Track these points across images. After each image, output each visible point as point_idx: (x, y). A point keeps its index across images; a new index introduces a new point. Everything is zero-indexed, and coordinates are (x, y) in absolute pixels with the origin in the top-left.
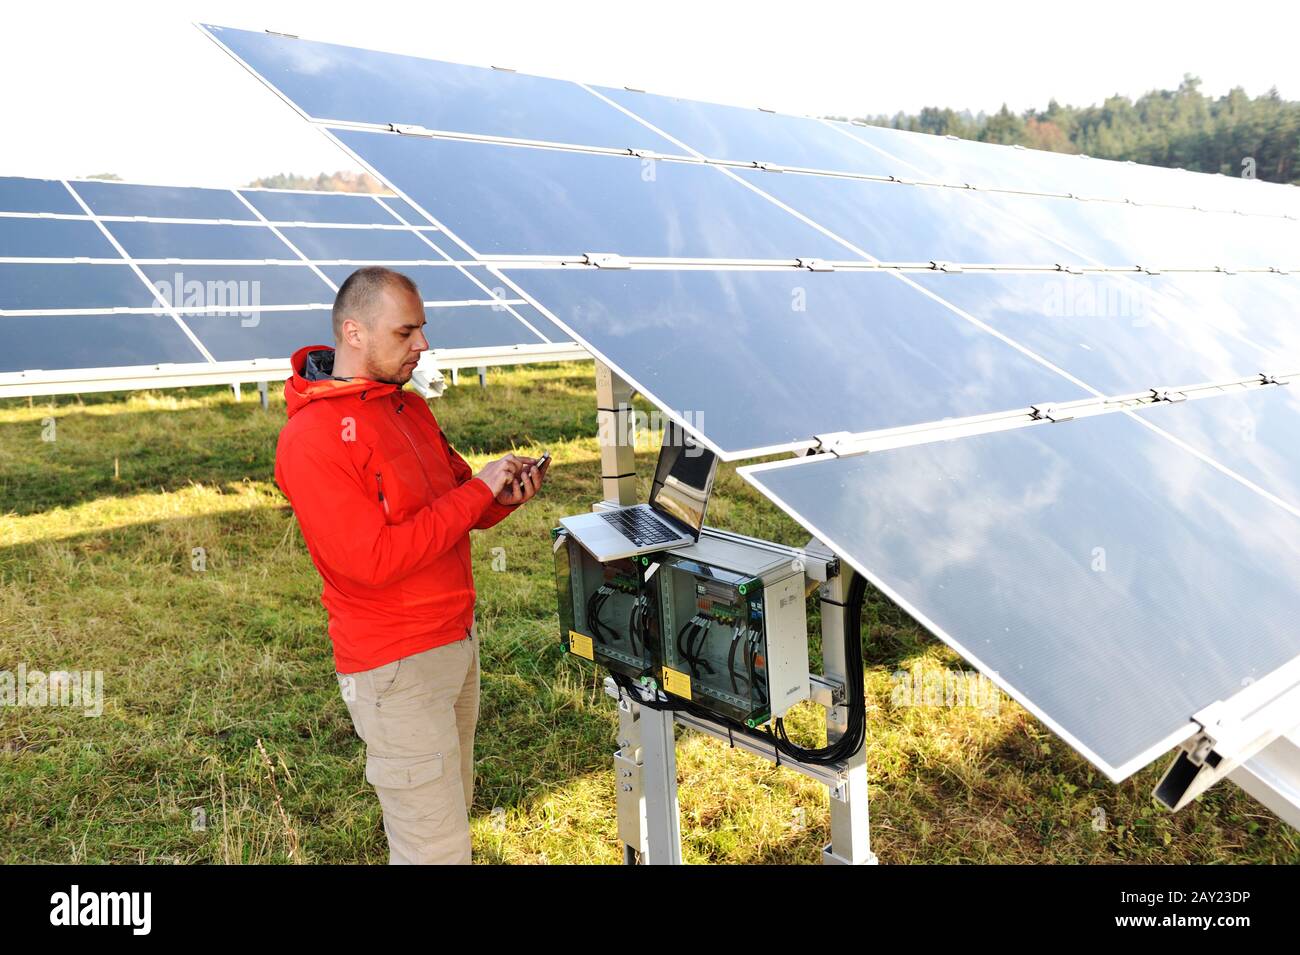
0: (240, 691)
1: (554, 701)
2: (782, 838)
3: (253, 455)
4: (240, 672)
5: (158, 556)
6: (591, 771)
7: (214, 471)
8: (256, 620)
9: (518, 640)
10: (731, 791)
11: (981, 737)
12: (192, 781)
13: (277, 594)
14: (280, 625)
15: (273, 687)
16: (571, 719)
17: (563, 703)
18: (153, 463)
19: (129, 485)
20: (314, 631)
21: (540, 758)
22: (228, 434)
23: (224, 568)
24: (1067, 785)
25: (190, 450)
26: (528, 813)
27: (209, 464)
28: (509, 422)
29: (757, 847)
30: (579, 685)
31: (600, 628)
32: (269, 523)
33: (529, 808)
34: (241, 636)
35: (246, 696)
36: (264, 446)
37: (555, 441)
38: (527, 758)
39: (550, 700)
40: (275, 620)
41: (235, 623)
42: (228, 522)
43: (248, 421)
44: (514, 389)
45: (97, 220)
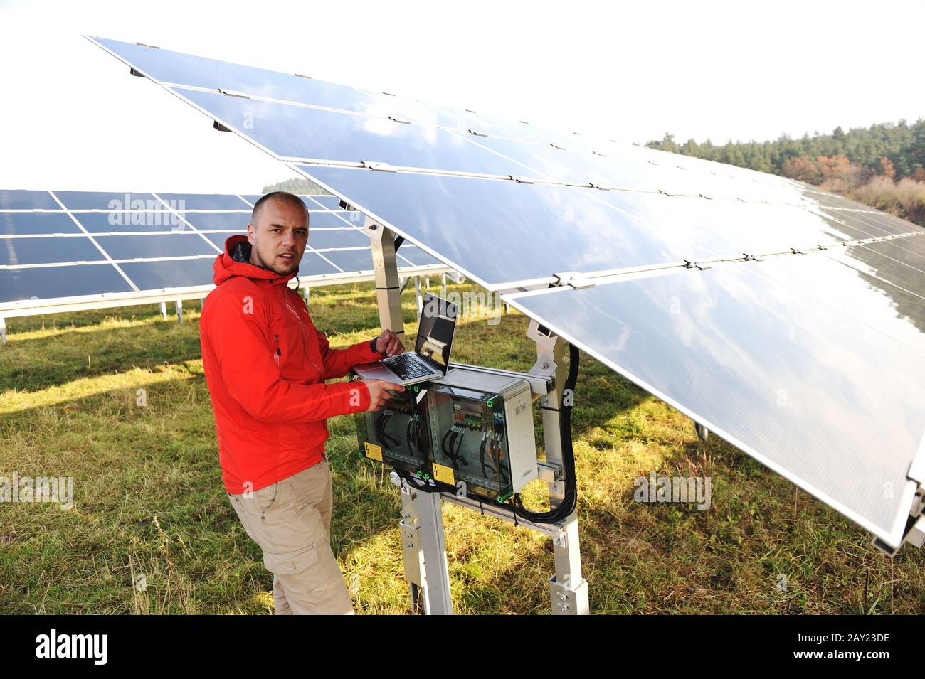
0: (157, 493)
1: (357, 486)
2: (509, 564)
3: (172, 349)
4: (157, 481)
5: (111, 411)
6: (383, 529)
7: (148, 360)
8: (169, 447)
9: (333, 449)
10: (474, 536)
11: (621, 487)
12: (122, 556)
13: (183, 430)
14: (184, 449)
15: (178, 489)
16: (369, 497)
17: (363, 487)
18: (112, 358)
19: (96, 371)
20: (205, 452)
21: (351, 524)
22: (158, 338)
23: (151, 417)
24: (677, 513)
25: (135, 348)
26: (344, 562)
27: (146, 356)
28: (323, 323)
29: (495, 572)
30: (372, 475)
31: (386, 439)
32: (180, 388)
33: (344, 558)
34: (159, 457)
35: (160, 496)
36: (179, 344)
37: (350, 332)
38: (341, 524)
39: (354, 485)
40: (180, 446)
41: (156, 450)
42: (155, 389)
43: (171, 330)
44: (325, 305)
45: (69, 212)
